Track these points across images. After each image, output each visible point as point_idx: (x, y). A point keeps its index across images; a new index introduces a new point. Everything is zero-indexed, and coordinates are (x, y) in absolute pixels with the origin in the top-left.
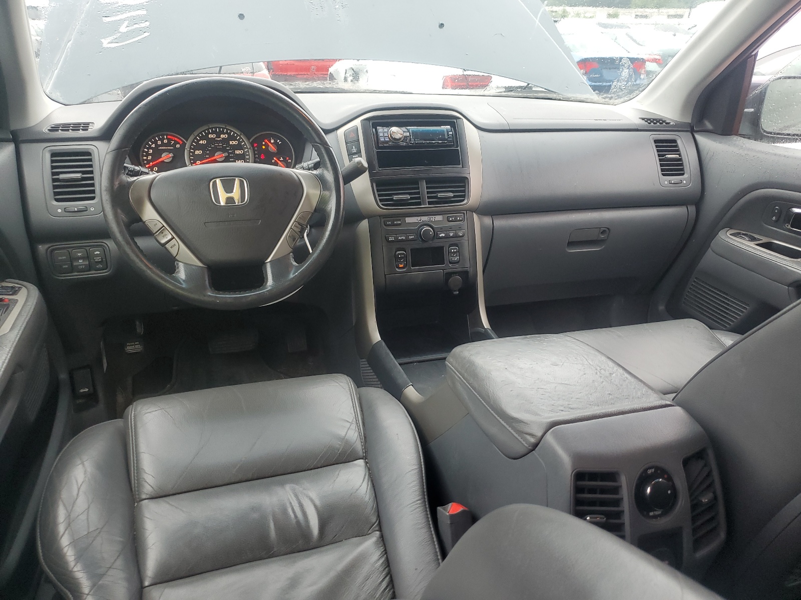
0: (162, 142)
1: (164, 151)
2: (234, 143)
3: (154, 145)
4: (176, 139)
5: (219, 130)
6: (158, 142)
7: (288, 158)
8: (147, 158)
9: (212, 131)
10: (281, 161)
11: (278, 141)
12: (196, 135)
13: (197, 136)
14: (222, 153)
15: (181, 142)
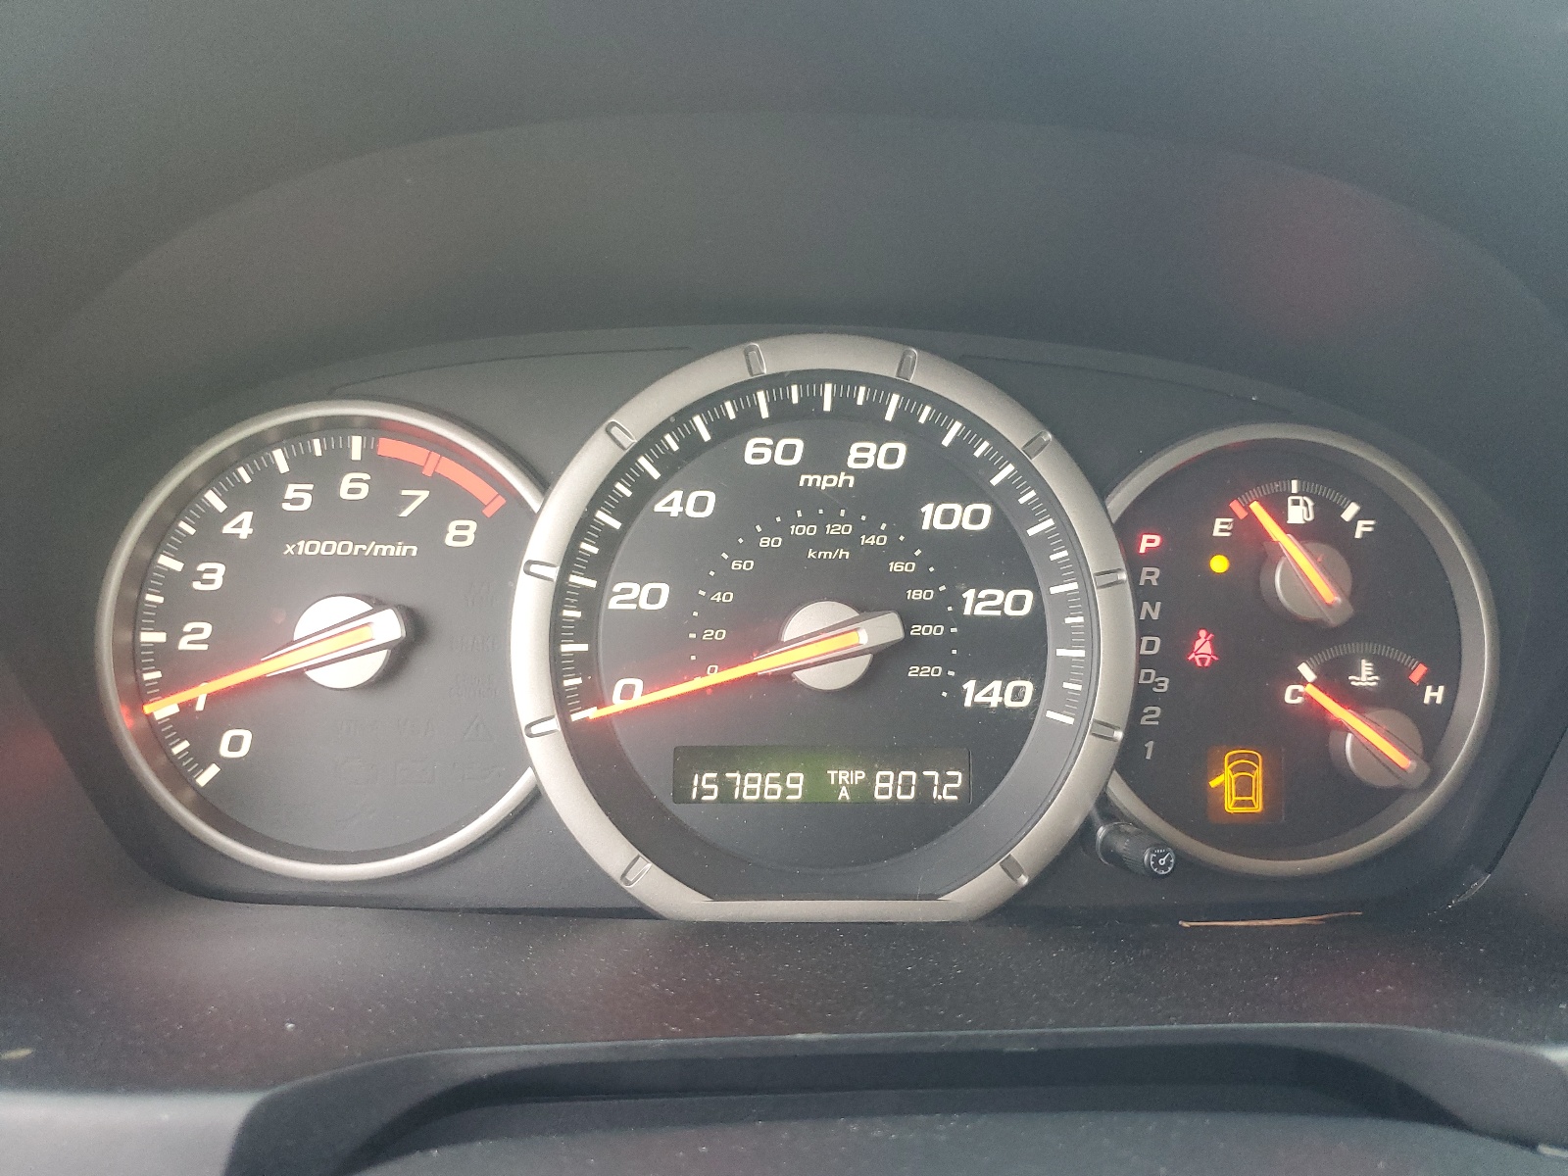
0: (325, 492)
1: (329, 579)
2: (962, 516)
3: (247, 517)
4: (451, 470)
5: (842, 402)
6: (290, 492)
7: (1418, 673)
8: (175, 635)
9: (779, 406)
10: (1357, 700)
11: (1351, 511)
12: (628, 442)
13: (641, 448)
14: (850, 613)
15: (493, 503)
